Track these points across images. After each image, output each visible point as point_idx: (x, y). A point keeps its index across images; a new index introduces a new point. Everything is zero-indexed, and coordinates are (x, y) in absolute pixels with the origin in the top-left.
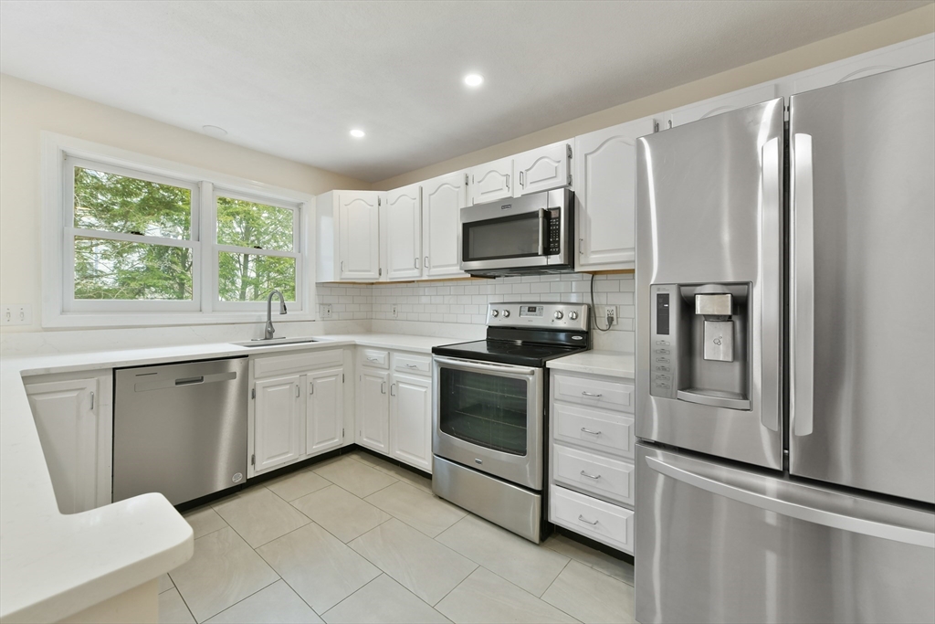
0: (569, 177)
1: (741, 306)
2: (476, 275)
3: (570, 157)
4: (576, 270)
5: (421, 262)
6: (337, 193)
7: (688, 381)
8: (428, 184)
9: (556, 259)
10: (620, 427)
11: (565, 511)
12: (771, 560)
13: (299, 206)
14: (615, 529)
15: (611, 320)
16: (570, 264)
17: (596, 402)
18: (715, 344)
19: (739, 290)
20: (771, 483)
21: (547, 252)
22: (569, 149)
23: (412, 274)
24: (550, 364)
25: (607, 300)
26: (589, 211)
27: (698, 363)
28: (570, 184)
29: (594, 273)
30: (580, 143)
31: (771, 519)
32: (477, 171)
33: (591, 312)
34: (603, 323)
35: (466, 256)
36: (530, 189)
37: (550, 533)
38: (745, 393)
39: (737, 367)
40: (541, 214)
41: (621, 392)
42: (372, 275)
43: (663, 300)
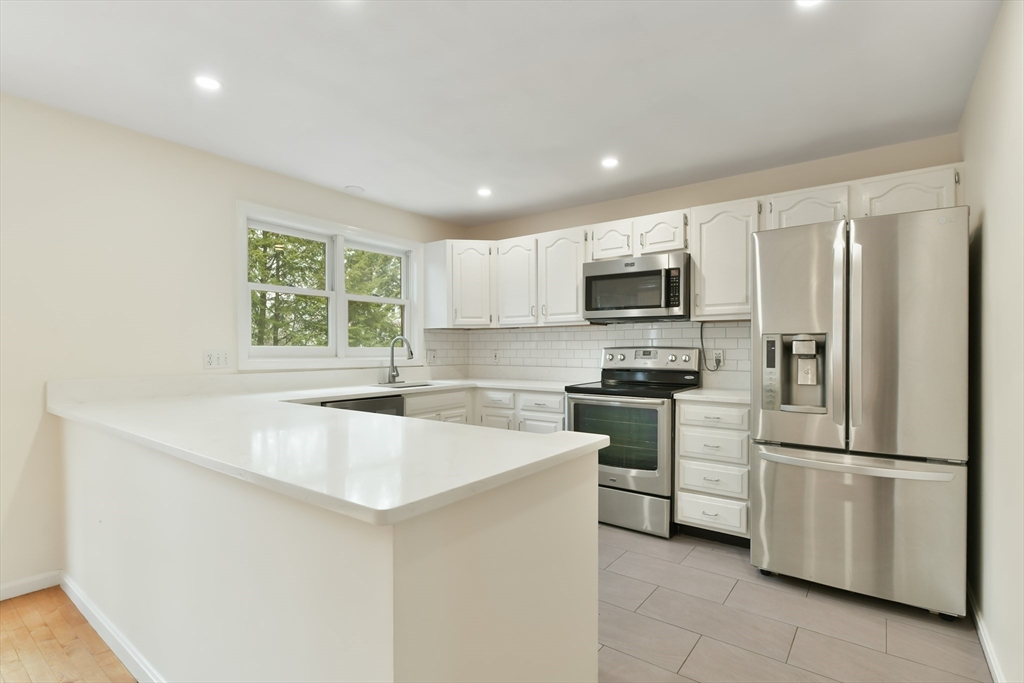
0: (686, 241)
1: (821, 348)
2: (594, 322)
3: (686, 224)
4: (692, 319)
5: (534, 310)
6: (449, 242)
7: (787, 399)
8: (545, 237)
9: (678, 311)
10: (733, 442)
11: (690, 511)
13: (407, 254)
15: (718, 362)
16: (686, 316)
17: (714, 424)
18: (805, 373)
19: (821, 338)
21: (668, 305)
22: (686, 217)
23: (529, 321)
24: (677, 396)
25: (715, 345)
26: (704, 271)
27: (795, 388)
28: (686, 247)
29: (703, 322)
30: (696, 213)
32: (600, 229)
33: (702, 354)
34: (711, 364)
35: (589, 306)
36: (649, 249)
38: (824, 404)
39: (819, 389)
40: (663, 273)
41: (734, 415)
42: (483, 322)
43: (771, 344)
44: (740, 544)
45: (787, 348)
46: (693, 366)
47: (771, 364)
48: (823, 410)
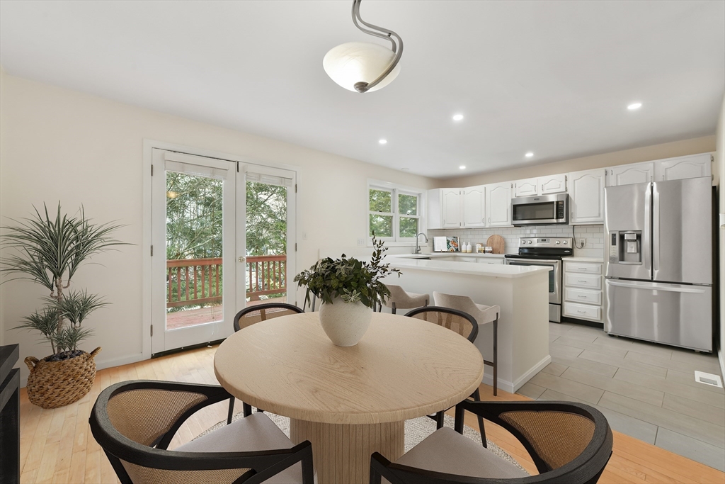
0: (566, 188)
1: (639, 237)
2: (516, 226)
3: (566, 180)
4: (570, 224)
5: (484, 221)
6: (441, 189)
7: (622, 258)
8: (490, 187)
9: (561, 220)
10: (593, 280)
11: (571, 310)
12: (655, 305)
13: (420, 195)
14: (592, 314)
15: (582, 244)
16: (567, 223)
17: (584, 271)
18: (631, 248)
19: (639, 233)
20: (654, 285)
21: (557, 218)
22: (566, 177)
23: (482, 225)
24: (563, 259)
25: (580, 237)
26: (576, 202)
27: (626, 254)
28: (566, 191)
29: (574, 226)
30: (572, 176)
31: (655, 293)
32: (520, 182)
33: (574, 241)
34: (579, 245)
35: (515, 218)
36: (546, 192)
37: (565, 320)
38: (640, 261)
39: (638, 254)
40: (555, 203)
41: (594, 267)
42: (457, 226)
43: (614, 235)
44: (599, 326)
45: (622, 237)
46: (569, 246)
47: (614, 243)
48: (640, 263)
